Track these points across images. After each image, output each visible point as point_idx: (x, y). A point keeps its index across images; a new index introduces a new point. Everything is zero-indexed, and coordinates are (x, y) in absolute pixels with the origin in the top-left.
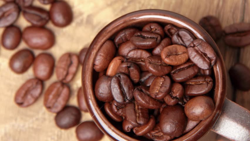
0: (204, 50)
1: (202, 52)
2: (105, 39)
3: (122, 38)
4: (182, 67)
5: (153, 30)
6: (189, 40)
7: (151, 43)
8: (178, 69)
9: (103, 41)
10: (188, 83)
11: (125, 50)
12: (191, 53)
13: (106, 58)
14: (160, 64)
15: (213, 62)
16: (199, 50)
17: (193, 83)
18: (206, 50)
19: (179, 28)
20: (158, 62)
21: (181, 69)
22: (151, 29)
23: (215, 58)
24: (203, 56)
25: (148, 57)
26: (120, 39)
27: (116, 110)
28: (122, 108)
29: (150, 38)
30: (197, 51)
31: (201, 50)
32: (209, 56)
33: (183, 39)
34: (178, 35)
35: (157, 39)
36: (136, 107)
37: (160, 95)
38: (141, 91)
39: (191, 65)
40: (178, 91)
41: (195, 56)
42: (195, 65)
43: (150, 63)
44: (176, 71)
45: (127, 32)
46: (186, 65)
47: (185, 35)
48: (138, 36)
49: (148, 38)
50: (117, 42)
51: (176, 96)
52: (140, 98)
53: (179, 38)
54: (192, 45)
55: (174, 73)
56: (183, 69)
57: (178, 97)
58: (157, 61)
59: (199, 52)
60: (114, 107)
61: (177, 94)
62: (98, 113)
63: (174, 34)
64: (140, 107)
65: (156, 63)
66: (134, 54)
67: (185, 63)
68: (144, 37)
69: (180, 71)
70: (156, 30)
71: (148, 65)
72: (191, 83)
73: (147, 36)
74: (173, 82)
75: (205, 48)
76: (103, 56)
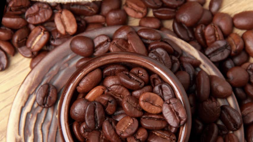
0: (178, 110)
1: (175, 111)
2: (96, 66)
3: (111, 72)
4: (153, 116)
5: (139, 75)
6: (168, 95)
7: (134, 84)
8: (149, 116)
9: (93, 67)
10: (154, 132)
11: (110, 82)
12: (166, 109)
13: (91, 84)
14: (135, 106)
15: (182, 122)
16: (173, 108)
17: (158, 134)
18: (179, 110)
19: (164, 81)
20: (134, 104)
21: (152, 117)
22: (139, 73)
23: (185, 119)
24: (175, 114)
25: (128, 96)
26: (109, 71)
27: (82, 132)
28: (89, 132)
29: (136, 80)
30: (171, 109)
31: (175, 109)
32: (180, 115)
33: (163, 92)
34: (161, 88)
35: (141, 83)
36: (101, 136)
37: (125, 135)
38: (111, 123)
39: (162, 119)
40: (143, 134)
41: (168, 112)
42: (164, 120)
43: (127, 102)
44: (146, 117)
45: (118, 68)
46: (157, 117)
47: (166, 90)
48: (126, 74)
49: (134, 79)
50: (106, 73)
51: (139, 138)
52: (106, 129)
53: (160, 90)
54: (168, 102)
55: (144, 118)
56: (154, 119)
57: (141, 140)
58: (134, 102)
59: (173, 110)
60: (82, 128)
61: (141, 137)
62: (66, 128)
63: (157, 85)
64: (104, 137)
65: (132, 104)
66: (116, 89)
67: (157, 114)
68: (130, 77)
69: (150, 119)
70: (142, 75)
71: (124, 102)
72: (156, 133)
73: (134, 78)
74: (140, 126)
75: (178, 108)
76: (89, 82)
